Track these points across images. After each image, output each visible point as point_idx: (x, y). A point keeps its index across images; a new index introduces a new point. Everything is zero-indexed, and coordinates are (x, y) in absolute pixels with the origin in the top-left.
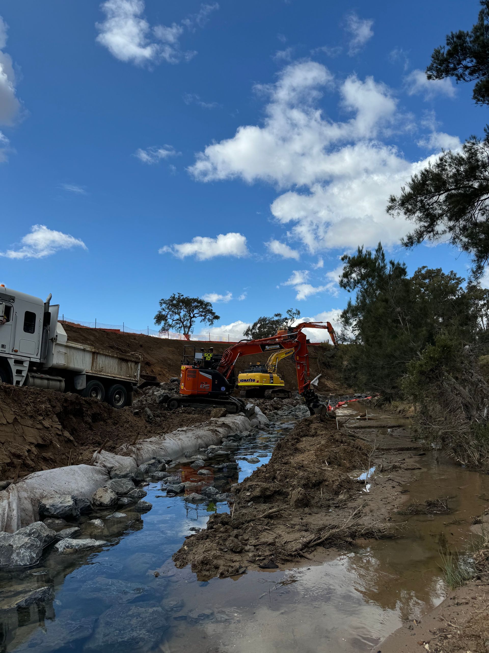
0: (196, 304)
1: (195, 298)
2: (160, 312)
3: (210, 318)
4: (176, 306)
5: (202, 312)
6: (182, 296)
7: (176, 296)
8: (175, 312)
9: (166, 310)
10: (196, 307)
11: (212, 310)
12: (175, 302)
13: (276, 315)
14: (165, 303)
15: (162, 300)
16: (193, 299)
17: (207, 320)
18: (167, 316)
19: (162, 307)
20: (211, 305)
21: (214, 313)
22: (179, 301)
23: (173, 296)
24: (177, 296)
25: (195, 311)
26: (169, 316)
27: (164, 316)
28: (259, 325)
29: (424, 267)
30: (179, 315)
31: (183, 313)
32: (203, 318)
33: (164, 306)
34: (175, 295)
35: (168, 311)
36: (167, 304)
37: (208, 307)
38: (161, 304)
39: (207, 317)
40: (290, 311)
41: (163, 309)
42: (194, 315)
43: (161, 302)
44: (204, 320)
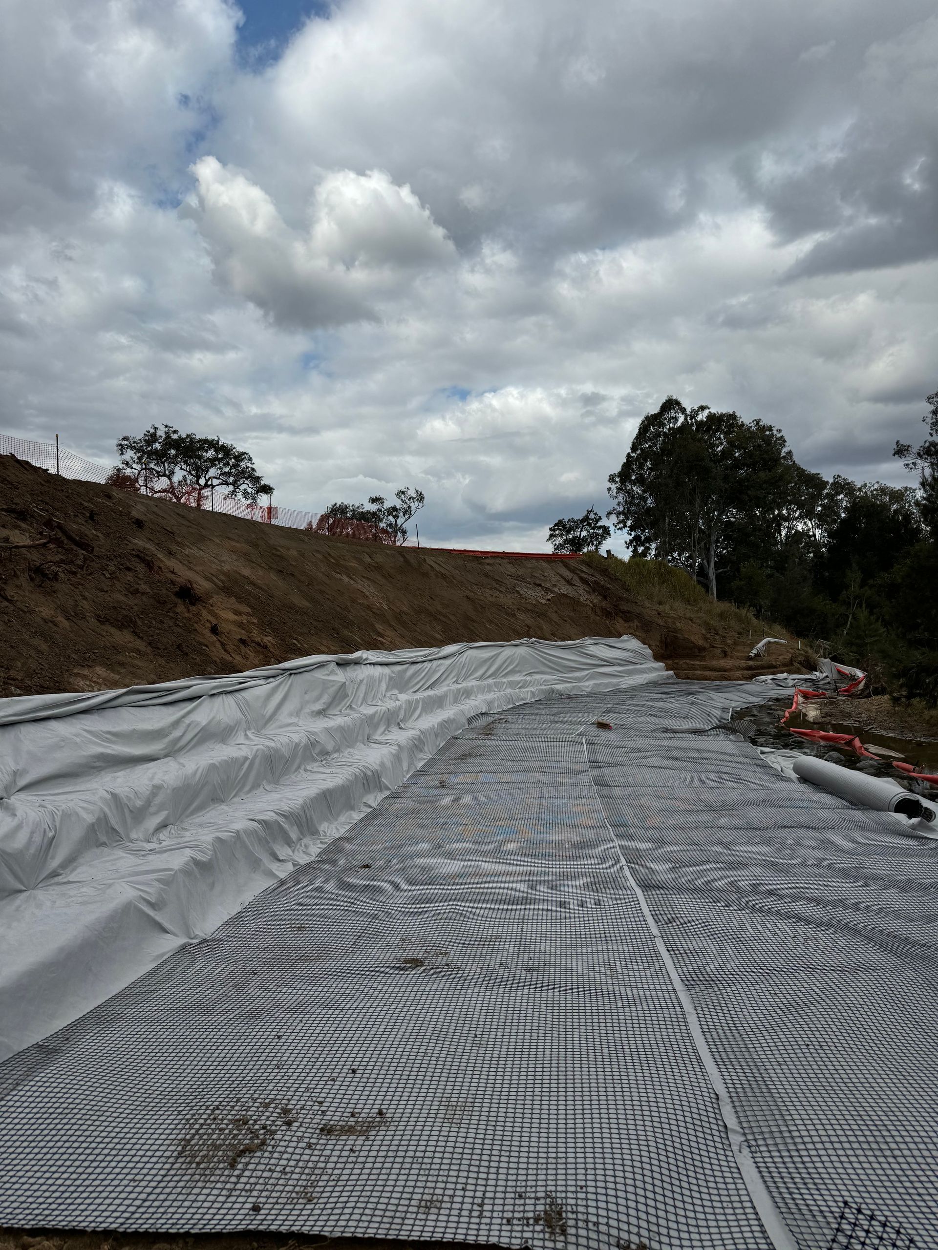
0: (211, 454)
1: (210, 438)
2: (119, 470)
3: (250, 490)
4: (160, 456)
5: (229, 474)
6: (175, 432)
7: (159, 433)
8: (158, 472)
9: (135, 466)
10: (213, 462)
11: (253, 470)
12: (157, 446)
13: (374, 500)
14: (131, 447)
15: (125, 439)
16: (206, 441)
17: (240, 496)
18: (136, 480)
19: (124, 457)
20: (250, 459)
21: (258, 479)
22: (169, 442)
23: (152, 431)
24: (161, 433)
25: (213, 472)
26: (141, 481)
27: (128, 478)
28: (331, 521)
29: (702, 408)
30: (170, 479)
31: (179, 475)
32: (231, 488)
33: (130, 454)
34: (156, 429)
35: (138, 467)
36: (138, 450)
37: (243, 464)
38: (122, 448)
39: (243, 487)
40: (403, 493)
41: (127, 464)
42: (207, 481)
43: (121, 445)
44: (234, 493)
